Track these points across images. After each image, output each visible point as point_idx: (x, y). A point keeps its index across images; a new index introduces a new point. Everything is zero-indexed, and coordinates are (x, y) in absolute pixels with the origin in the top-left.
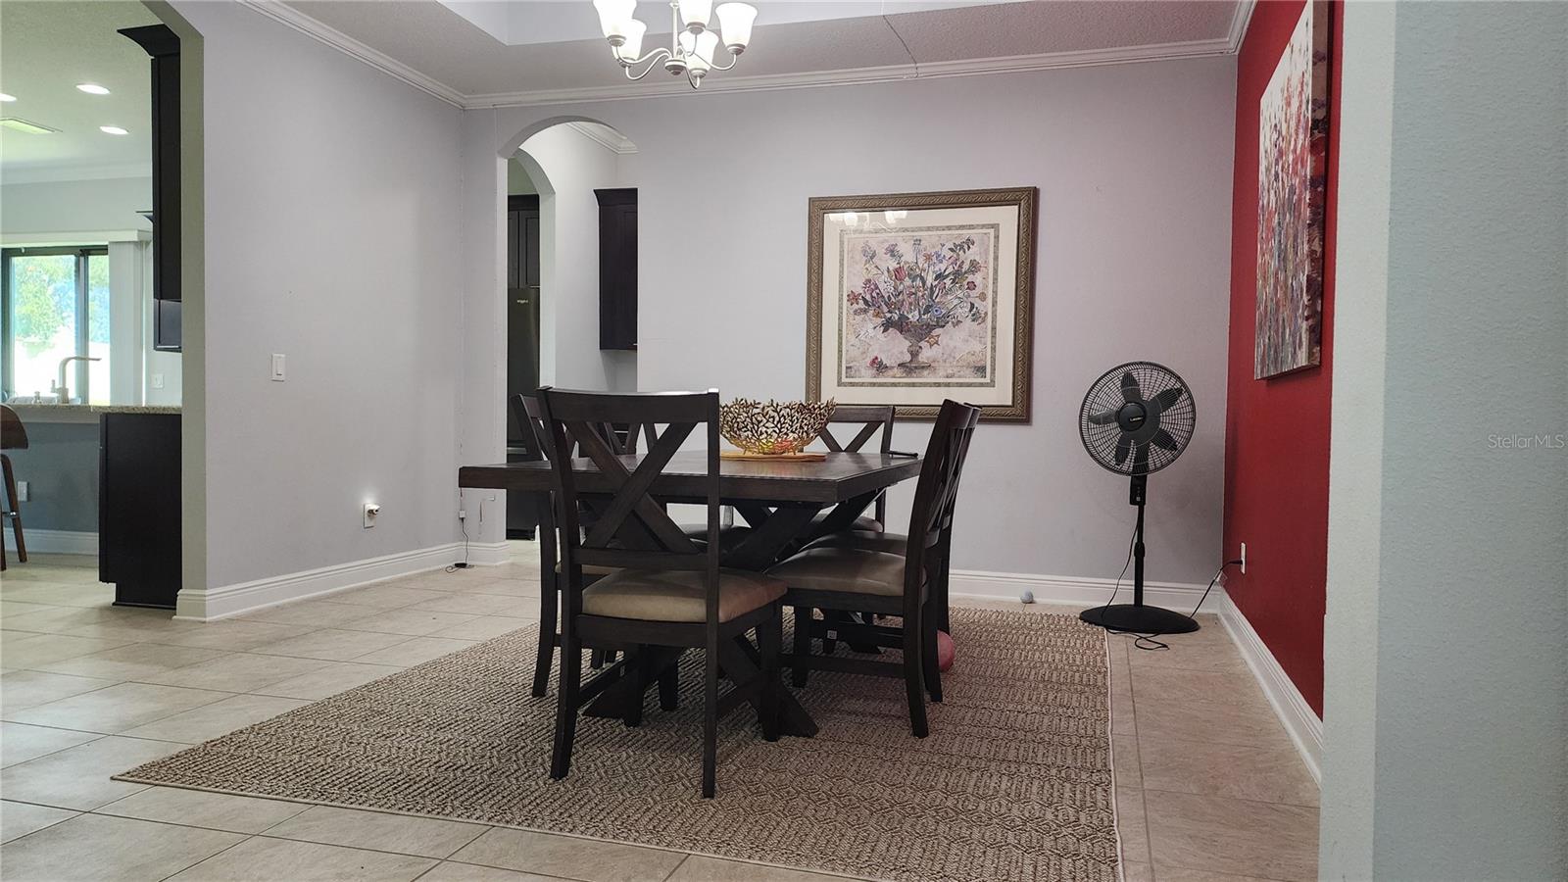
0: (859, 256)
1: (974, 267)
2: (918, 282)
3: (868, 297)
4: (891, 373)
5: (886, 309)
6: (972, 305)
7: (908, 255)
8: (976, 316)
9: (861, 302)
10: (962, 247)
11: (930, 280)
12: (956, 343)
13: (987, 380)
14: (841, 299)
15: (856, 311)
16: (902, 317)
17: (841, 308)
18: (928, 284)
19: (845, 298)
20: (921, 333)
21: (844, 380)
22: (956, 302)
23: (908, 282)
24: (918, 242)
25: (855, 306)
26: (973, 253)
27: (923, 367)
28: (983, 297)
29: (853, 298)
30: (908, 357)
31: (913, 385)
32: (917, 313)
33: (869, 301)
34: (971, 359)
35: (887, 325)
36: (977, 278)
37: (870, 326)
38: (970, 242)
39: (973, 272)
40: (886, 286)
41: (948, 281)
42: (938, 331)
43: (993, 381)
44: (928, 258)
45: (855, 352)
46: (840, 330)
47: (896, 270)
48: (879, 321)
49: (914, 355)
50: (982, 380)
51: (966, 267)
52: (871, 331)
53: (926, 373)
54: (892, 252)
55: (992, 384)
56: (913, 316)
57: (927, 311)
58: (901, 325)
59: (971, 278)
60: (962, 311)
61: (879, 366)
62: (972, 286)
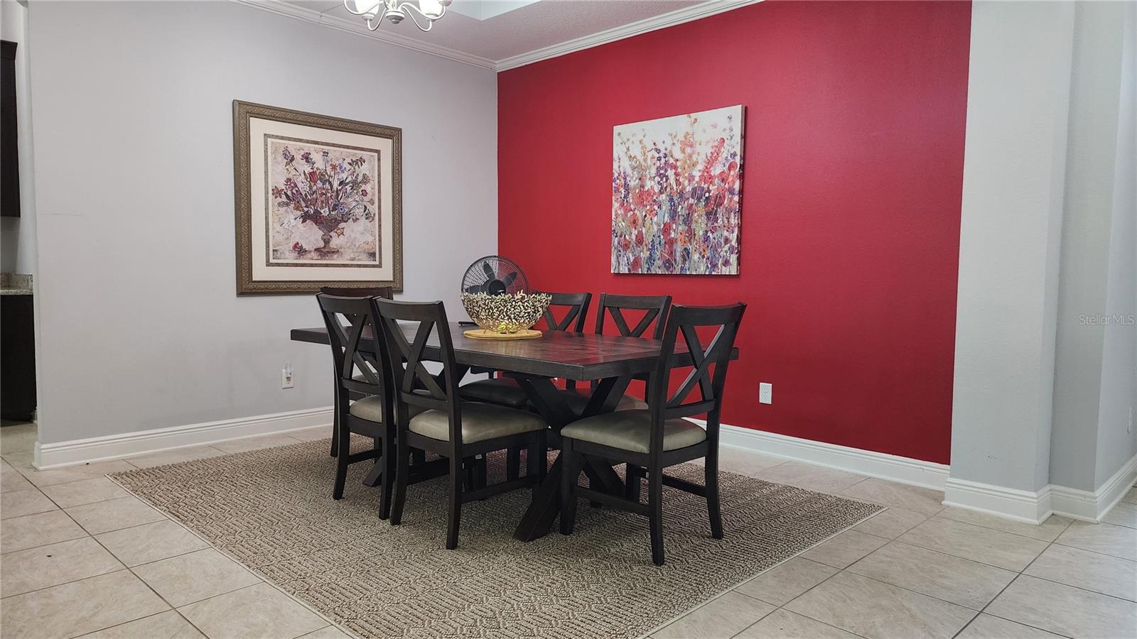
0: (280, 158)
1: (366, 180)
2: (327, 186)
3: (289, 193)
4: (309, 256)
5: (304, 205)
6: (365, 207)
7: (320, 164)
8: (368, 216)
9: (284, 196)
10: (357, 163)
11: (336, 184)
12: (355, 235)
13: (377, 263)
14: (267, 193)
15: (279, 204)
16: (316, 211)
17: (267, 200)
18: (335, 188)
19: (270, 192)
20: (329, 225)
21: (272, 261)
22: (354, 204)
23: (319, 184)
24: (326, 154)
25: (279, 200)
26: (364, 169)
27: (333, 252)
28: (372, 202)
29: (277, 192)
30: (321, 244)
31: (327, 265)
32: (327, 209)
33: (290, 196)
34: (367, 247)
35: (305, 217)
36: (368, 188)
37: (291, 217)
38: (362, 161)
39: (365, 183)
40: (303, 186)
41: (348, 188)
42: (342, 225)
43: (380, 263)
44: (334, 167)
45: (280, 238)
46: (267, 218)
47: (310, 174)
48: (299, 213)
49: (327, 242)
50: (373, 263)
51: (360, 178)
52: (292, 221)
53: (335, 256)
54: (307, 157)
55: (380, 266)
56: (325, 212)
57: (334, 209)
58: (316, 218)
59: (363, 187)
60: (359, 211)
61: (300, 250)
62: (364, 193)
